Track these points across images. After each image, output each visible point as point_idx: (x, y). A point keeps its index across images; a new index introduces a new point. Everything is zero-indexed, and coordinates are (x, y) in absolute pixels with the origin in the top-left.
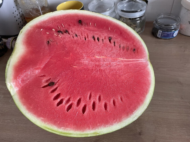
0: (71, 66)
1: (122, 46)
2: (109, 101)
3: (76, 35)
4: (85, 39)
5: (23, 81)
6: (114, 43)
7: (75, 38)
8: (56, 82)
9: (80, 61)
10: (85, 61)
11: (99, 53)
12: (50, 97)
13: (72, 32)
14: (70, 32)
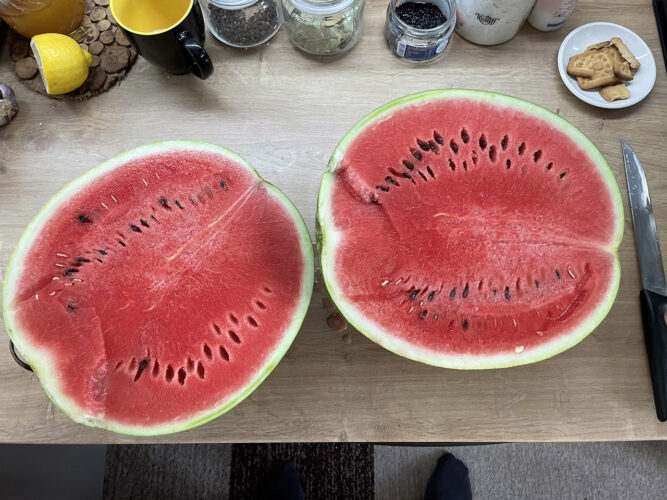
0: (146, 313)
1: (194, 197)
2: (251, 310)
3: (103, 253)
4: (124, 245)
5: (98, 398)
6: (177, 203)
7: (105, 258)
8: (146, 356)
9: (151, 291)
10: (160, 283)
11: (169, 248)
12: (160, 383)
13: (88, 252)
14: (86, 256)
